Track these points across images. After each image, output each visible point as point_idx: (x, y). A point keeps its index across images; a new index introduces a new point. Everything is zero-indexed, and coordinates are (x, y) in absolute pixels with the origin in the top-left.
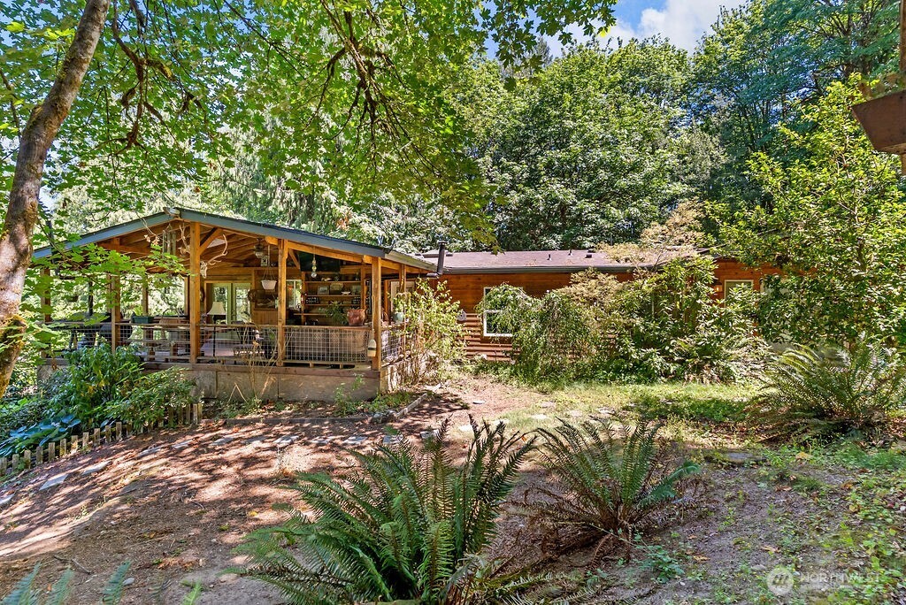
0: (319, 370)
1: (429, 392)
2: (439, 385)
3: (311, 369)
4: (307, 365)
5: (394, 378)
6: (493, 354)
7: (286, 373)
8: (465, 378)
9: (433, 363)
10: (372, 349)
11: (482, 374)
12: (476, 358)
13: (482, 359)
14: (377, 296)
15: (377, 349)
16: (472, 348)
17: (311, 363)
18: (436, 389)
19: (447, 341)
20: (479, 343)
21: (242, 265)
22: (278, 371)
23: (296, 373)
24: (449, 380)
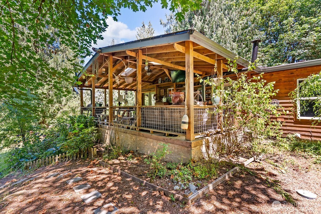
0: (154, 136)
1: (242, 165)
2: (252, 159)
3: (150, 134)
4: (149, 131)
5: (211, 148)
6: (307, 134)
7: (139, 135)
8: (280, 153)
9: (249, 137)
10: (184, 123)
11: (298, 151)
12: (290, 136)
13: (297, 138)
14: (189, 79)
15: (189, 123)
16: (285, 128)
17: (151, 130)
18: (248, 163)
19: (261, 121)
20: (293, 125)
21: (152, 84)
22: (136, 134)
23: (143, 136)
24: (263, 154)
